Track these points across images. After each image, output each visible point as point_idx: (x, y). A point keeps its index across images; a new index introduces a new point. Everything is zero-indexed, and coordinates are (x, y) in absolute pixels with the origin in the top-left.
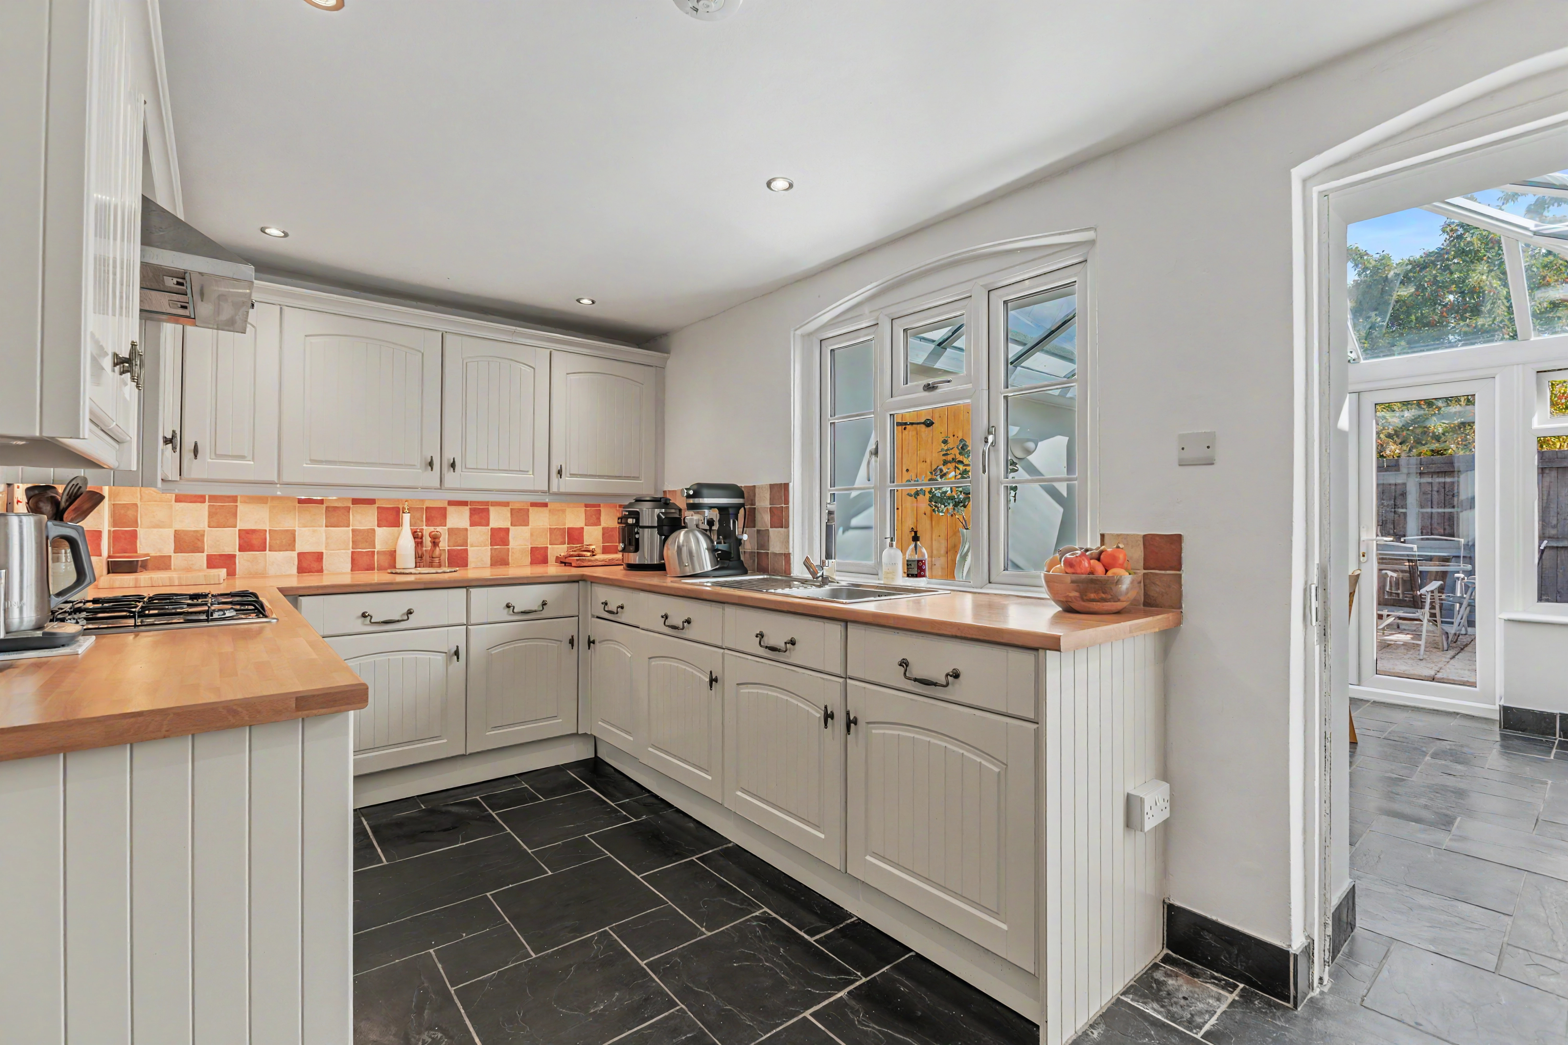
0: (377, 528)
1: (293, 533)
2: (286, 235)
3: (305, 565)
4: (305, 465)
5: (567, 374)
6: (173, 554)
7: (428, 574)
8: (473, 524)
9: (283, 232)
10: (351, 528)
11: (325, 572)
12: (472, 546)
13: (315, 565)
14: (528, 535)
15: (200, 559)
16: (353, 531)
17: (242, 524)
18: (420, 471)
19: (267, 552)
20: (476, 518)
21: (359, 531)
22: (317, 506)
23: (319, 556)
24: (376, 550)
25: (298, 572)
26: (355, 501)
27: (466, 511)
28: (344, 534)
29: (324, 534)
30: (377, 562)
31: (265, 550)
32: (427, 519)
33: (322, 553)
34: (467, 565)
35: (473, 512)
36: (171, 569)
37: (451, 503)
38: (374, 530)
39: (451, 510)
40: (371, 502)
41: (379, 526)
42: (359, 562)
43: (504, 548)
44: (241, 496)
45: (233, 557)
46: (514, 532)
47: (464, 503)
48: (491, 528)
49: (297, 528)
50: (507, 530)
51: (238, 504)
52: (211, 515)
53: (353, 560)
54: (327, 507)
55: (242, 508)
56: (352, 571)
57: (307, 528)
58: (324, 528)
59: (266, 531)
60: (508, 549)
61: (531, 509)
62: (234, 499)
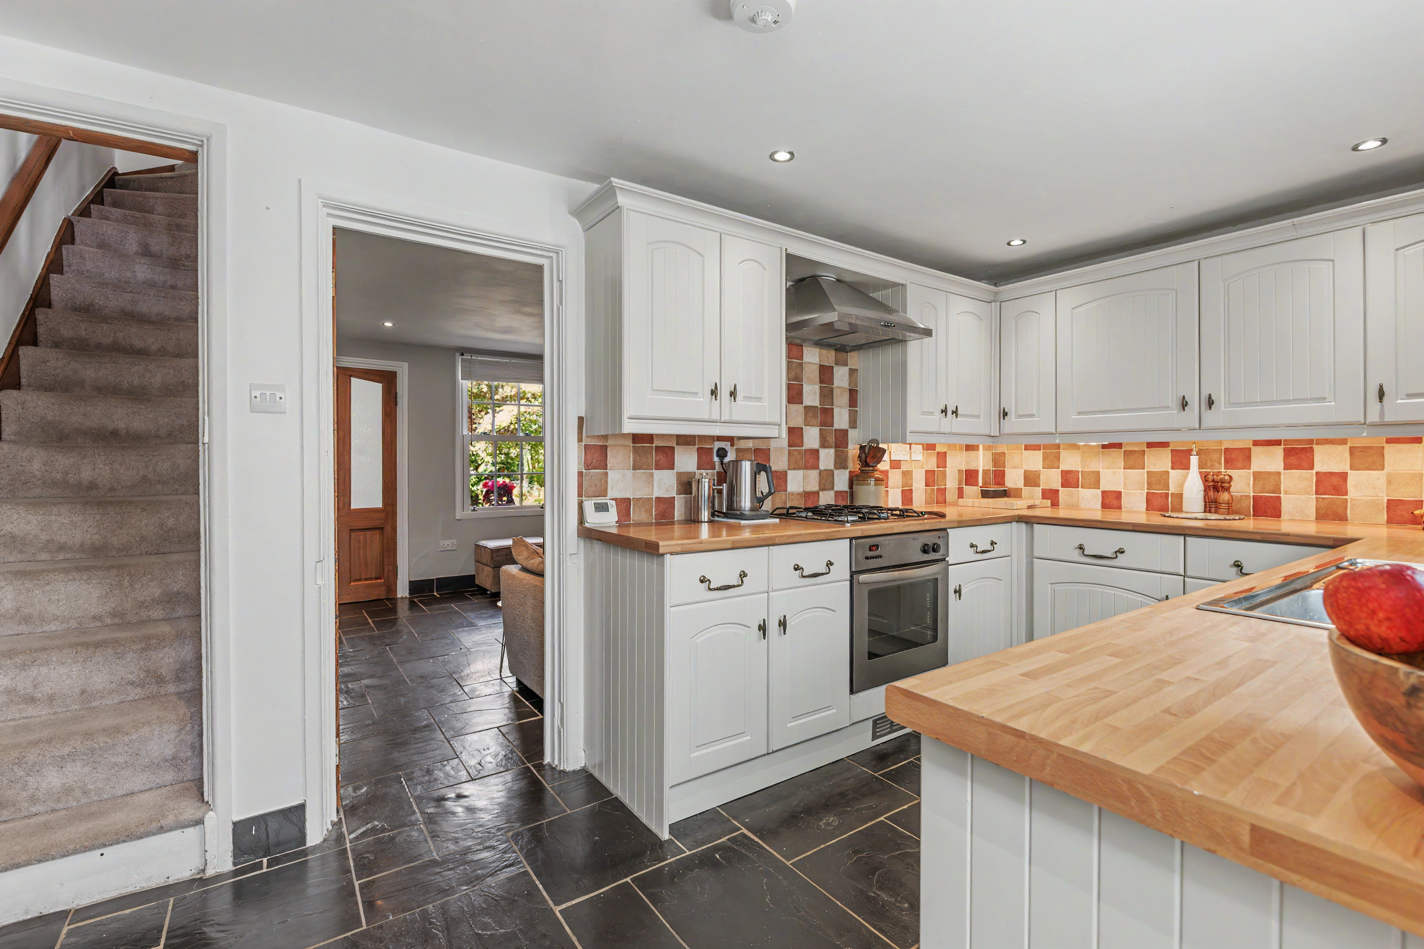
0: (1170, 471)
1: (1098, 473)
2: (1024, 242)
3: (1107, 501)
4: (1074, 417)
5: (1397, 250)
6: (1023, 487)
7: (1215, 520)
8: (1287, 467)
9: (1021, 240)
10: (1146, 470)
11: (1123, 509)
12: (1286, 493)
13: (1115, 503)
14: (1383, 481)
15: (1038, 491)
16: (1148, 472)
17: (1065, 466)
18: (1176, 412)
19: (1080, 489)
20: (1293, 460)
21: (1154, 473)
22: (1117, 451)
23: (1118, 495)
24: (1170, 492)
25: (1102, 508)
26: (1150, 445)
27: (1279, 452)
28: (1139, 476)
29: (1123, 476)
30: (1171, 503)
31: (1078, 488)
32: (1226, 461)
33: (1121, 492)
34: (1279, 516)
35: (1289, 453)
36: (1021, 498)
37: (1256, 443)
38: (1168, 472)
39: (1256, 451)
40: (1164, 445)
41: (1173, 468)
42: (1154, 503)
43: (1338, 499)
44: (1062, 444)
45: (1057, 491)
46: (1354, 478)
47: (1277, 443)
48: (1317, 473)
49: (1101, 470)
50: (1344, 476)
51: (1061, 450)
52: (1045, 458)
53: (1148, 501)
54: (1125, 452)
55: (1063, 454)
56: (1147, 510)
57: (1109, 470)
58: (1123, 470)
59: (1079, 471)
60: (1347, 500)
61: (1386, 445)
62: (1058, 447)
